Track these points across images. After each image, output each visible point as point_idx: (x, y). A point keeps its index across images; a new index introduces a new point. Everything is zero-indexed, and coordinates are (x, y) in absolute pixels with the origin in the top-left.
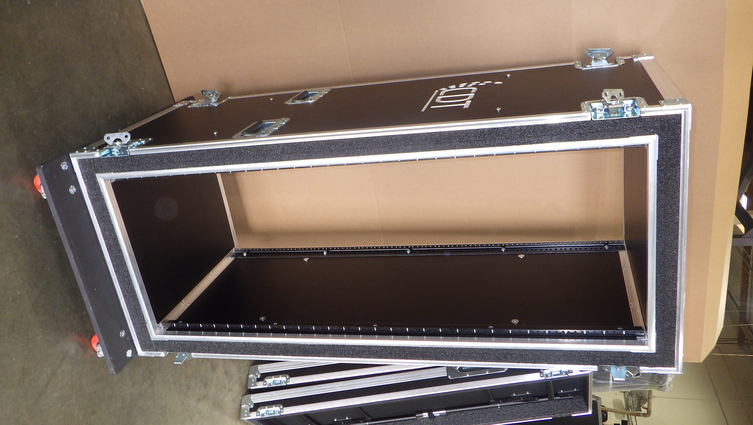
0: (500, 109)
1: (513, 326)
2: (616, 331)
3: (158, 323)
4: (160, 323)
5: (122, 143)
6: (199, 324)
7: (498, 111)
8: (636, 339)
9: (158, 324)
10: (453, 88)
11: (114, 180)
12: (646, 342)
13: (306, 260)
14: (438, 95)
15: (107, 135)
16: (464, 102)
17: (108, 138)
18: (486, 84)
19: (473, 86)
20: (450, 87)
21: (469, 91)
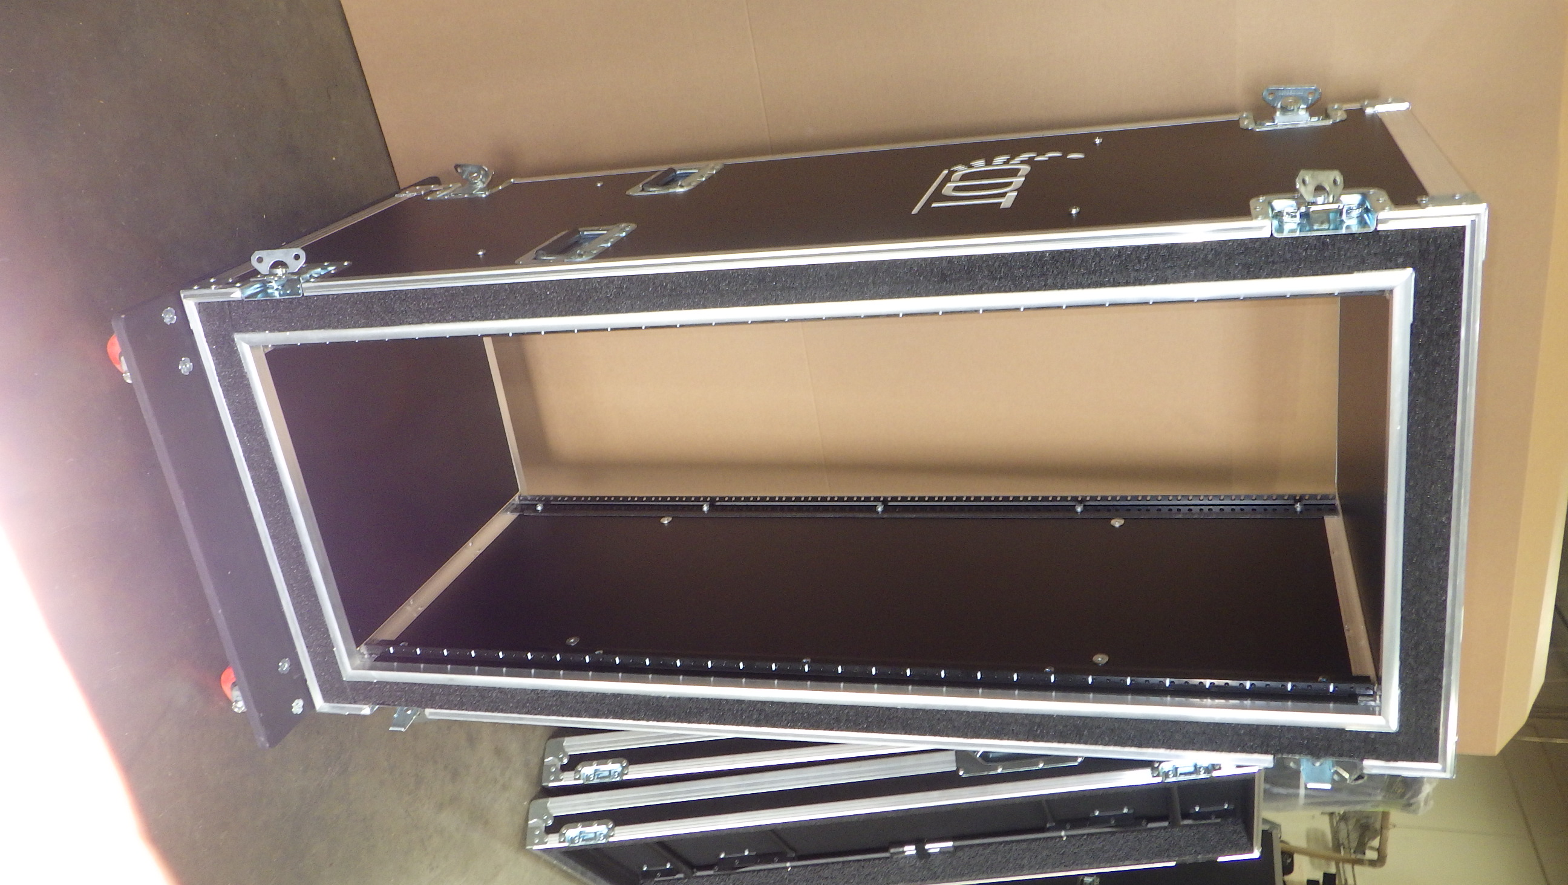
0: (1078, 210)
1: (1095, 669)
2: (1311, 684)
3: (358, 645)
4: (362, 646)
5: (288, 271)
6: (441, 649)
7: (1074, 215)
8: (1357, 702)
9: (356, 647)
10: (979, 165)
11: (270, 348)
12: (1377, 709)
13: (666, 522)
14: (947, 179)
15: (257, 254)
16: (1003, 195)
17: (260, 260)
18: (1050, 158)
19: (1022, 162)
20: (973, 163)
21: (1014, 173)
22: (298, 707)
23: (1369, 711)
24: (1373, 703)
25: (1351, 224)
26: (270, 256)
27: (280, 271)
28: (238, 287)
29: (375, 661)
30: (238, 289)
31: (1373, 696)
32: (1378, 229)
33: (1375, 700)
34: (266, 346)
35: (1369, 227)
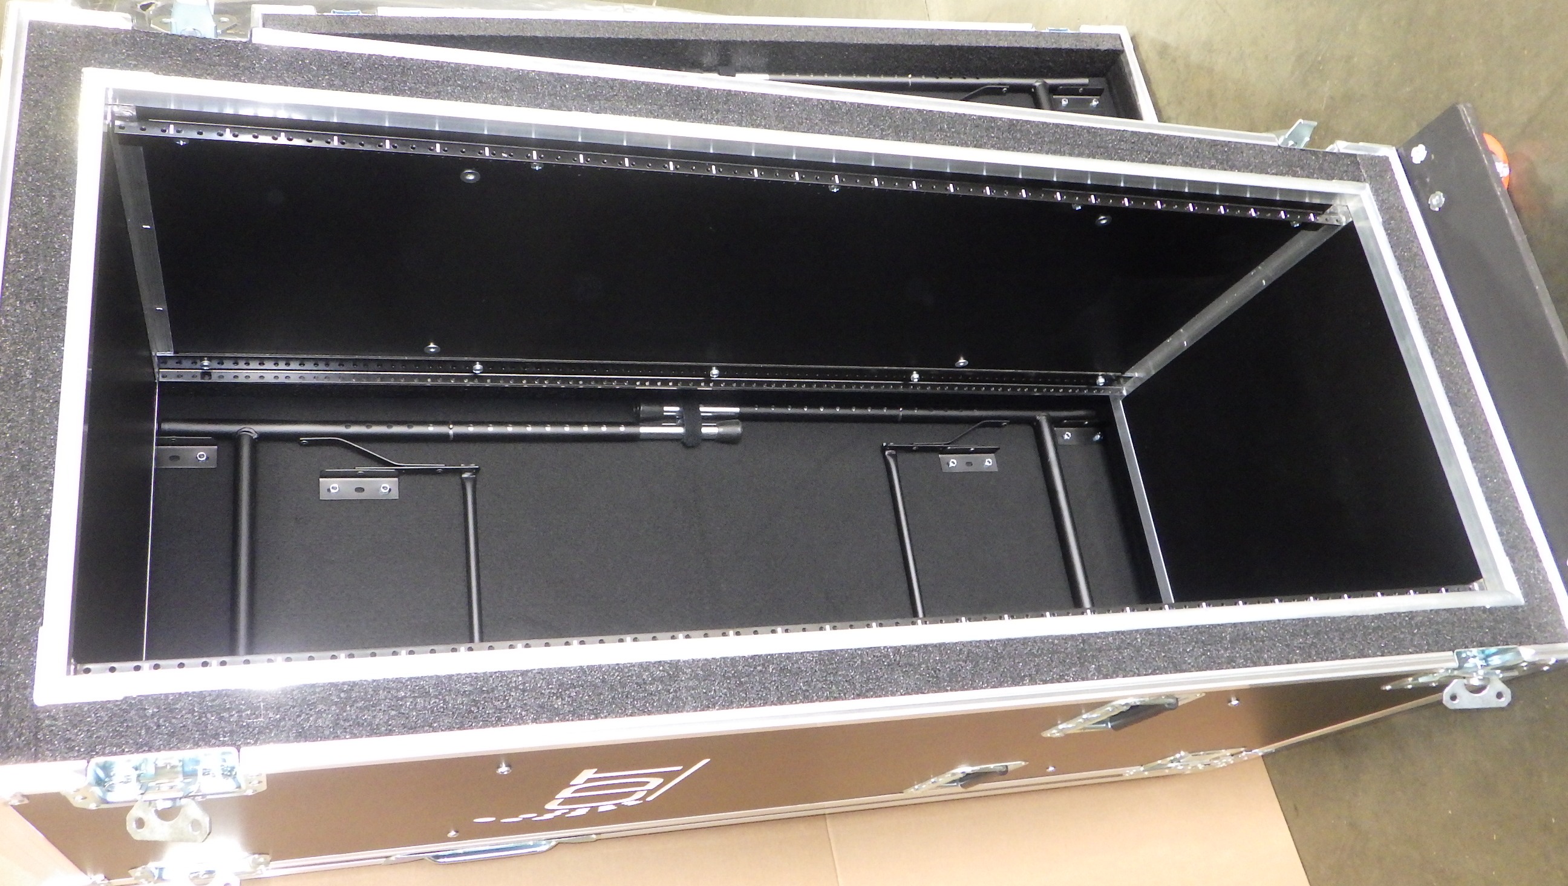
0: (500, 770)
1: (479, 165)
2: (194, 135)
3: (1351, 227)
4: (1344, 224)
5: (1465, 681)
6: (1287, 220)
7: (504, 765)
8: (138, 109)
9: (1352, 222)
10: (606, 806)
11: (1476, 585)
12: (110, 101)
13: (962, 361)
14: (650, 792)
15: (1504, 702)
16: (589, 780)
17: (1499, 695)
18: (517, 817)
19: (553, 811)
20: (614, 807)
21: (567, 801)
22: (1419, 154)
23: (122, 96)
24: (116, 109)
25: (124, 764)
26: (1487, 699)
27: (1475, 682)
28: (1524, 661)
29: (1329, 206)
30: (1525, 660)
31: (114, 117)
32: (84, 762)
33: (113, 113)
34: (1482, 588)
35: (97, 765)
